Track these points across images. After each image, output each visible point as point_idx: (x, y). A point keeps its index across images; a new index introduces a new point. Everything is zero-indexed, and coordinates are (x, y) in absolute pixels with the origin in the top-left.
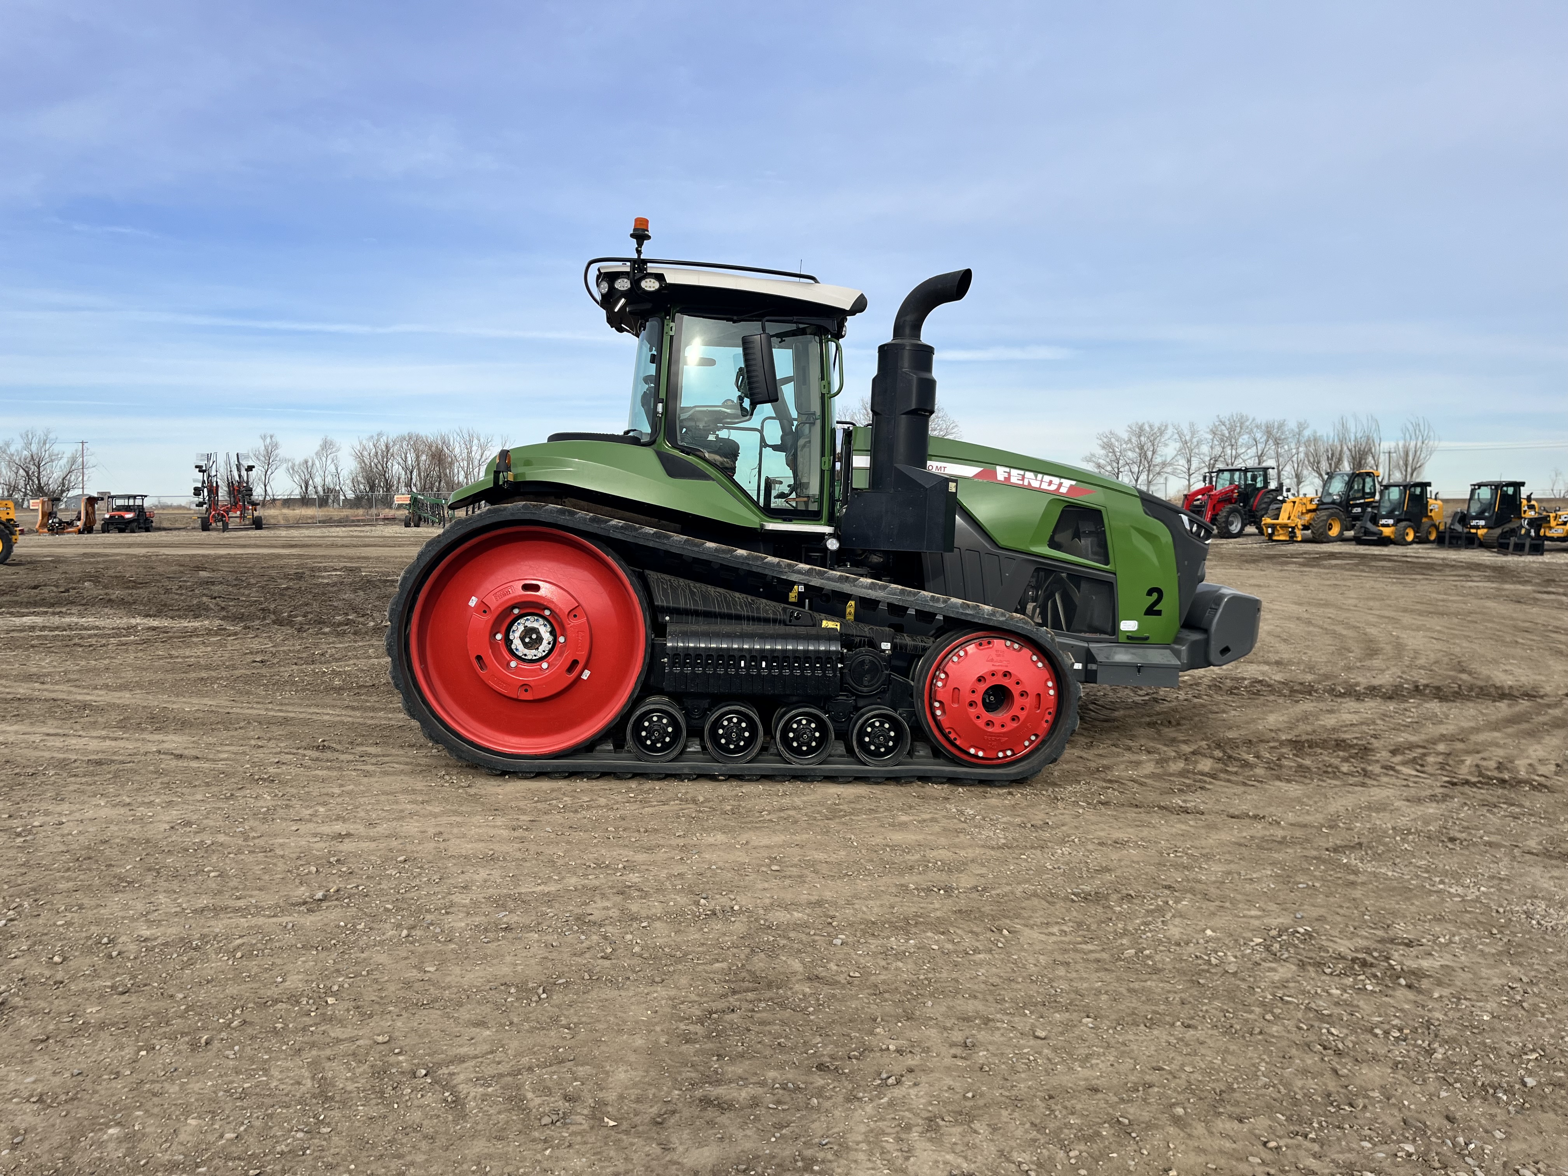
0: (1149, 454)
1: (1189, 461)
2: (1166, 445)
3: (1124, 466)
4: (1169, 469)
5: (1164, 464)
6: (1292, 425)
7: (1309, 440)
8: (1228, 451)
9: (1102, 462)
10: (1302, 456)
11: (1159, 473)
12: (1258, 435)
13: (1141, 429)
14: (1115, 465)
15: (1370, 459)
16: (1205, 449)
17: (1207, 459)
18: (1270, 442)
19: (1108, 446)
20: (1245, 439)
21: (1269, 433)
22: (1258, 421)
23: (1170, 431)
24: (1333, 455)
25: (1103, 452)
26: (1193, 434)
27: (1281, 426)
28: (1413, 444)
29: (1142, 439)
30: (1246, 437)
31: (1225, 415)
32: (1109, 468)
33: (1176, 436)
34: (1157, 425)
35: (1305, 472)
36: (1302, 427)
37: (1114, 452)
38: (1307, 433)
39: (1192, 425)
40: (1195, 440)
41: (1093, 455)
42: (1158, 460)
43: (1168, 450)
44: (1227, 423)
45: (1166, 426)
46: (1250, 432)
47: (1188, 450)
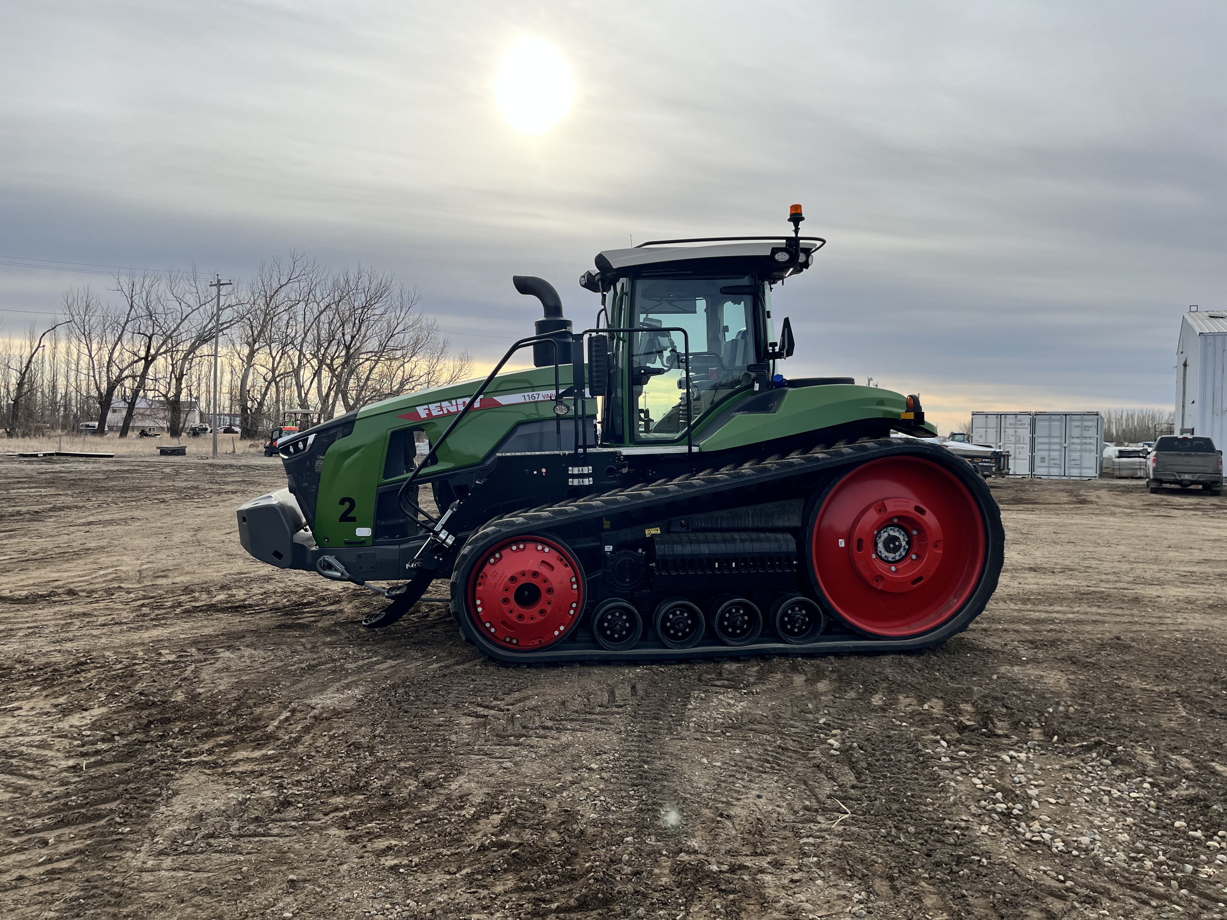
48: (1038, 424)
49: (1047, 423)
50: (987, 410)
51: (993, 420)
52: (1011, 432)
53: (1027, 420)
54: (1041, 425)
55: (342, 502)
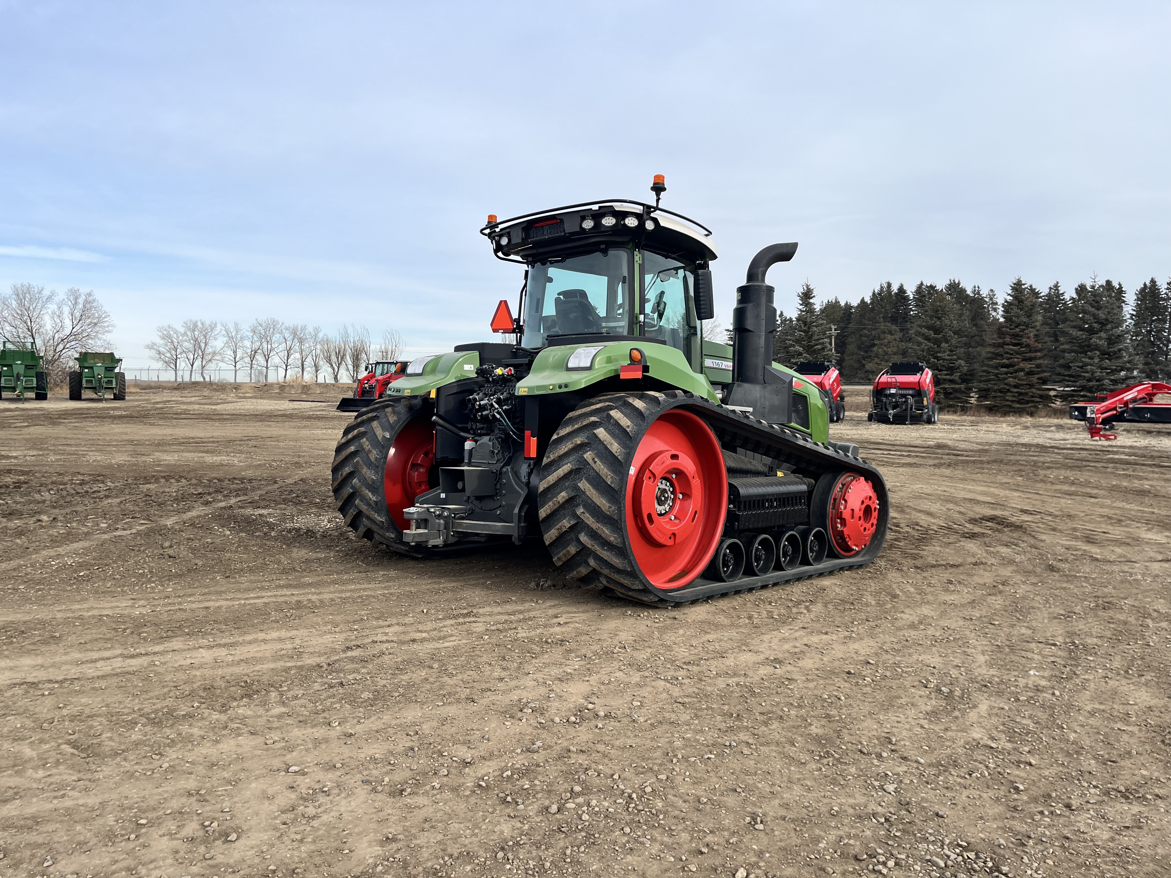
0: (203, 345)
1: (235, 352)
2: (216, 339)
3: (181, 353)
4: (217, 357)
5: (214, 353)
6: (310, 329)
7: (323, 340)
8: (265, 345)
9: (161, 349)
10: (318, 351)
11: (210, 360)
12: (287, 335)
13: (195, 325)
14: (174, 352)
15: (364, 355)
16: (247, 343)
17: (249, 351)
18: (296, 340)
19: (167, 337)
20: (277, 337)
21: (294, 333)
22: (287, 324)
23: (219, 327)
24: (339, 352)
25: (162, 342)
26: (237, 332)
27: (304, 328)
28: (390, 348)
29: (196, 333)
30: (278, 336)
31: (262, 318)
32: (168, 355)
33: (224, 332)
34: (207, 323)
35: (321, 363)
36: (317, 330)
37: (172, 342)
38: (320, 335)
39: (236, 325)
40: (239, 336)
41: (154, 344)
42: (209, 350)
43: (218, 343)
44: (264, 325)
45: (216, 324)
46: (281, 333)
47: (234, 343)
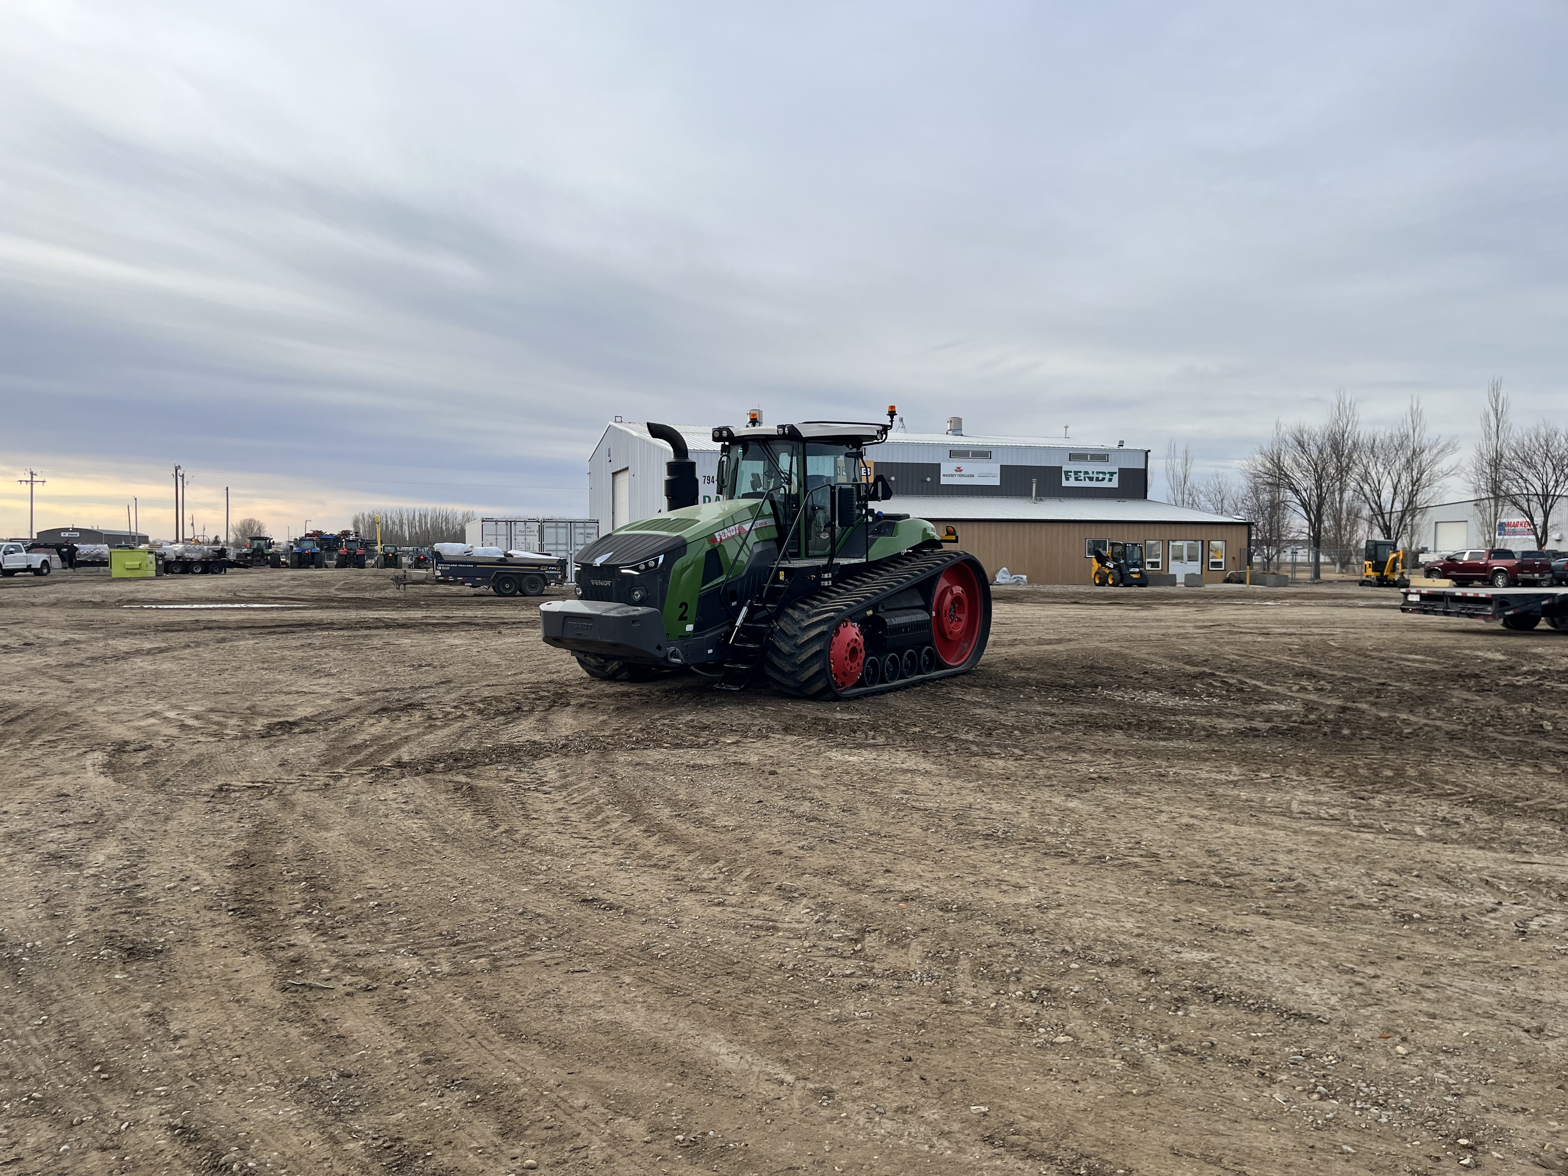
48: (546, 531)
49: (554, 530)
50: (496, 517)
51: (502, 526)
52: (520, 539)
53: (535, 527)
54: (549, 532)
55: (681, 606)
